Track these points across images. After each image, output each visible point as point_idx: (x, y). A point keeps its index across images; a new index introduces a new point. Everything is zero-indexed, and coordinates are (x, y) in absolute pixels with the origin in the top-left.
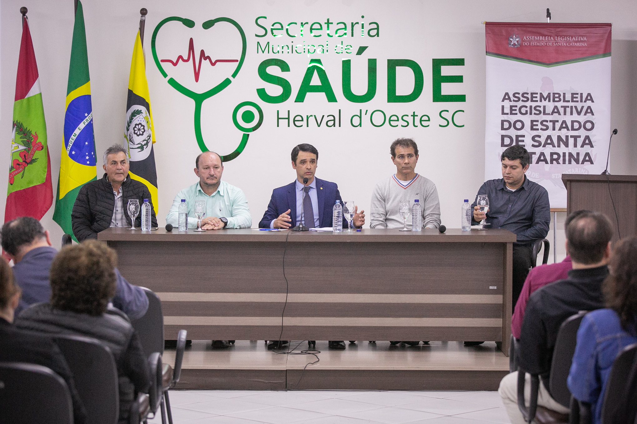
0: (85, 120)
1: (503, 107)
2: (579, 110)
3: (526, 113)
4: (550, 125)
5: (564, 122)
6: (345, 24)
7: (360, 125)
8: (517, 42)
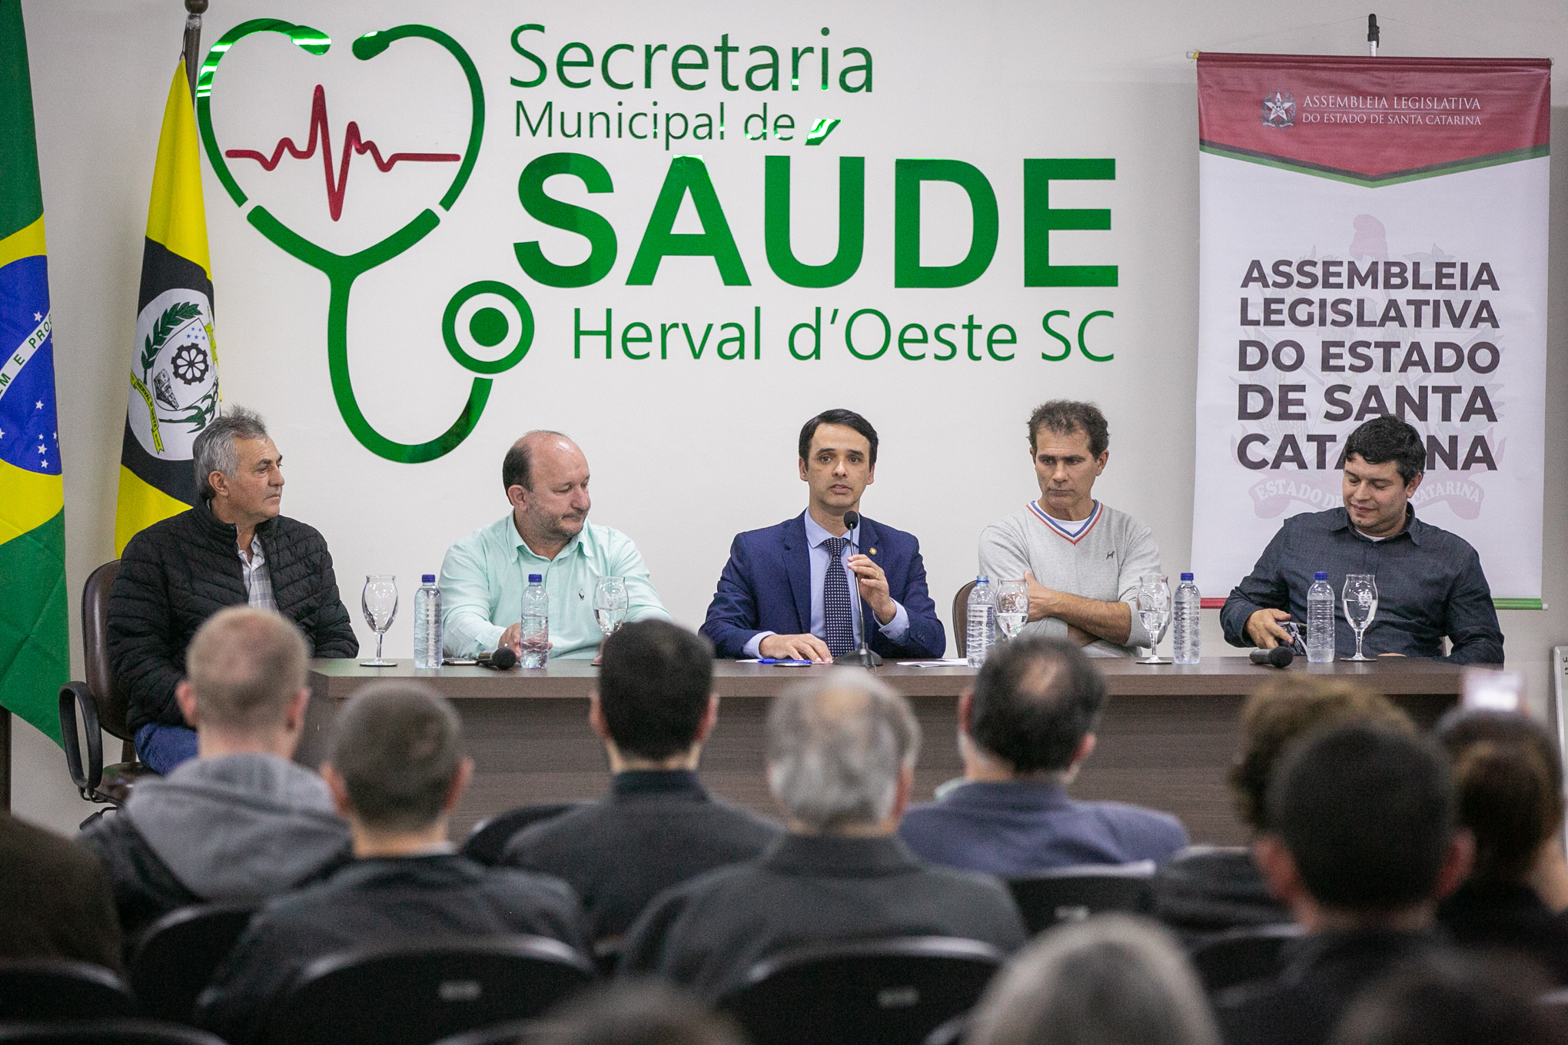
0: (34, 335)
1: (1244, 303)
2: (1457, 313)
3: (1310, 321)
4: (1377, 354)
5: (1416, 347)
6: (774, 53)
7: (817, 353)
8: (1287, 111)
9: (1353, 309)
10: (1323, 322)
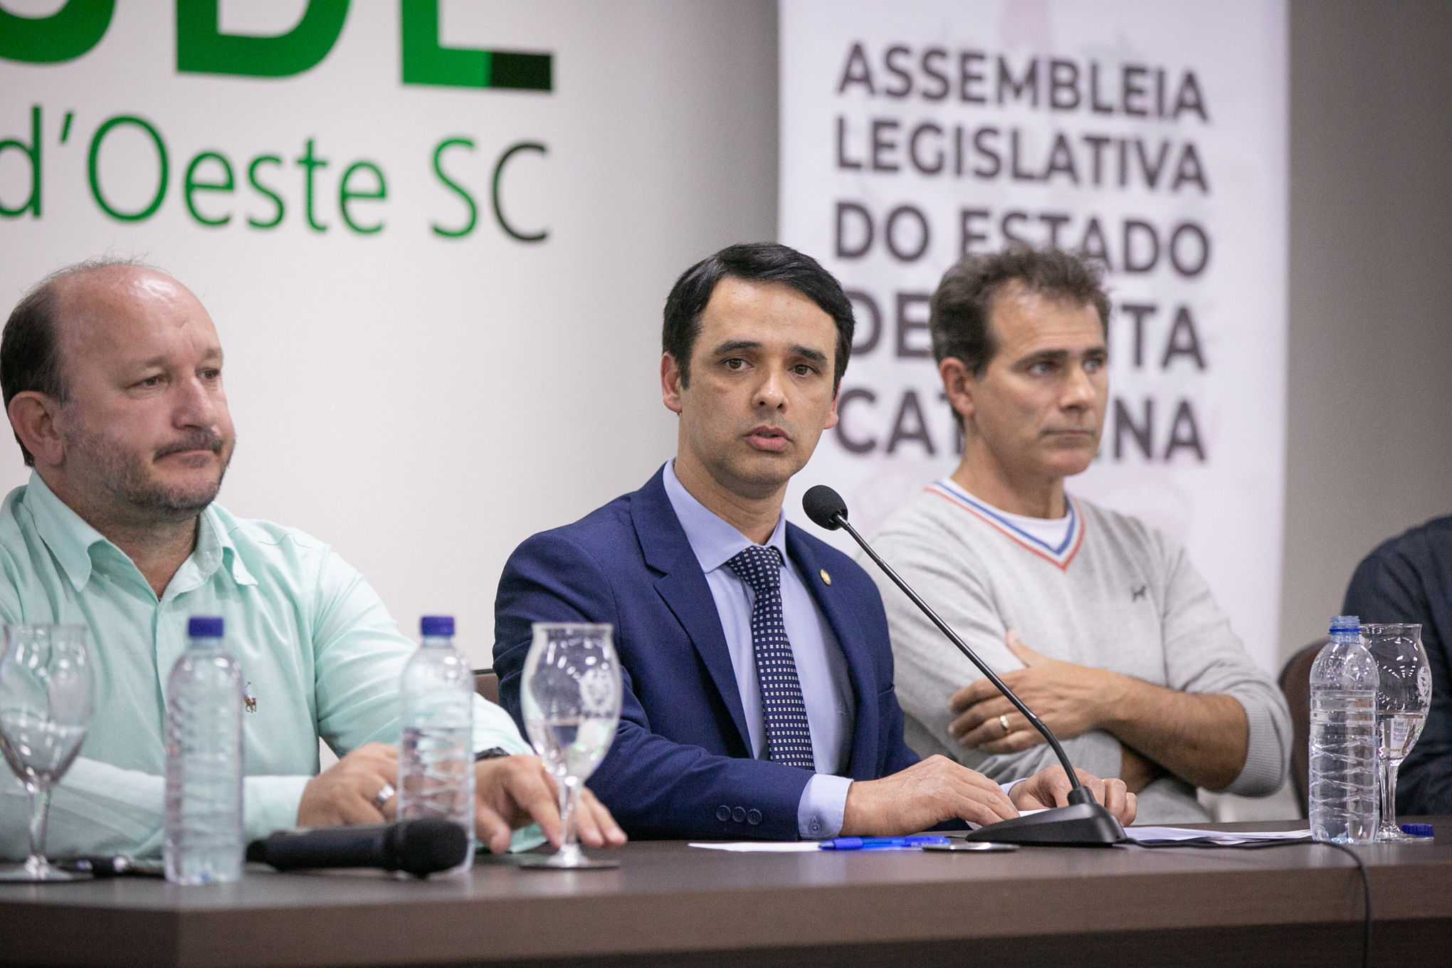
1: (841, 125)
2: (1152, 162)
3: (940, 167)
4: (1038, 238)
5: (1095, 226)
7: (35, 204)
9: (1001, 146)
10: (959, 170)
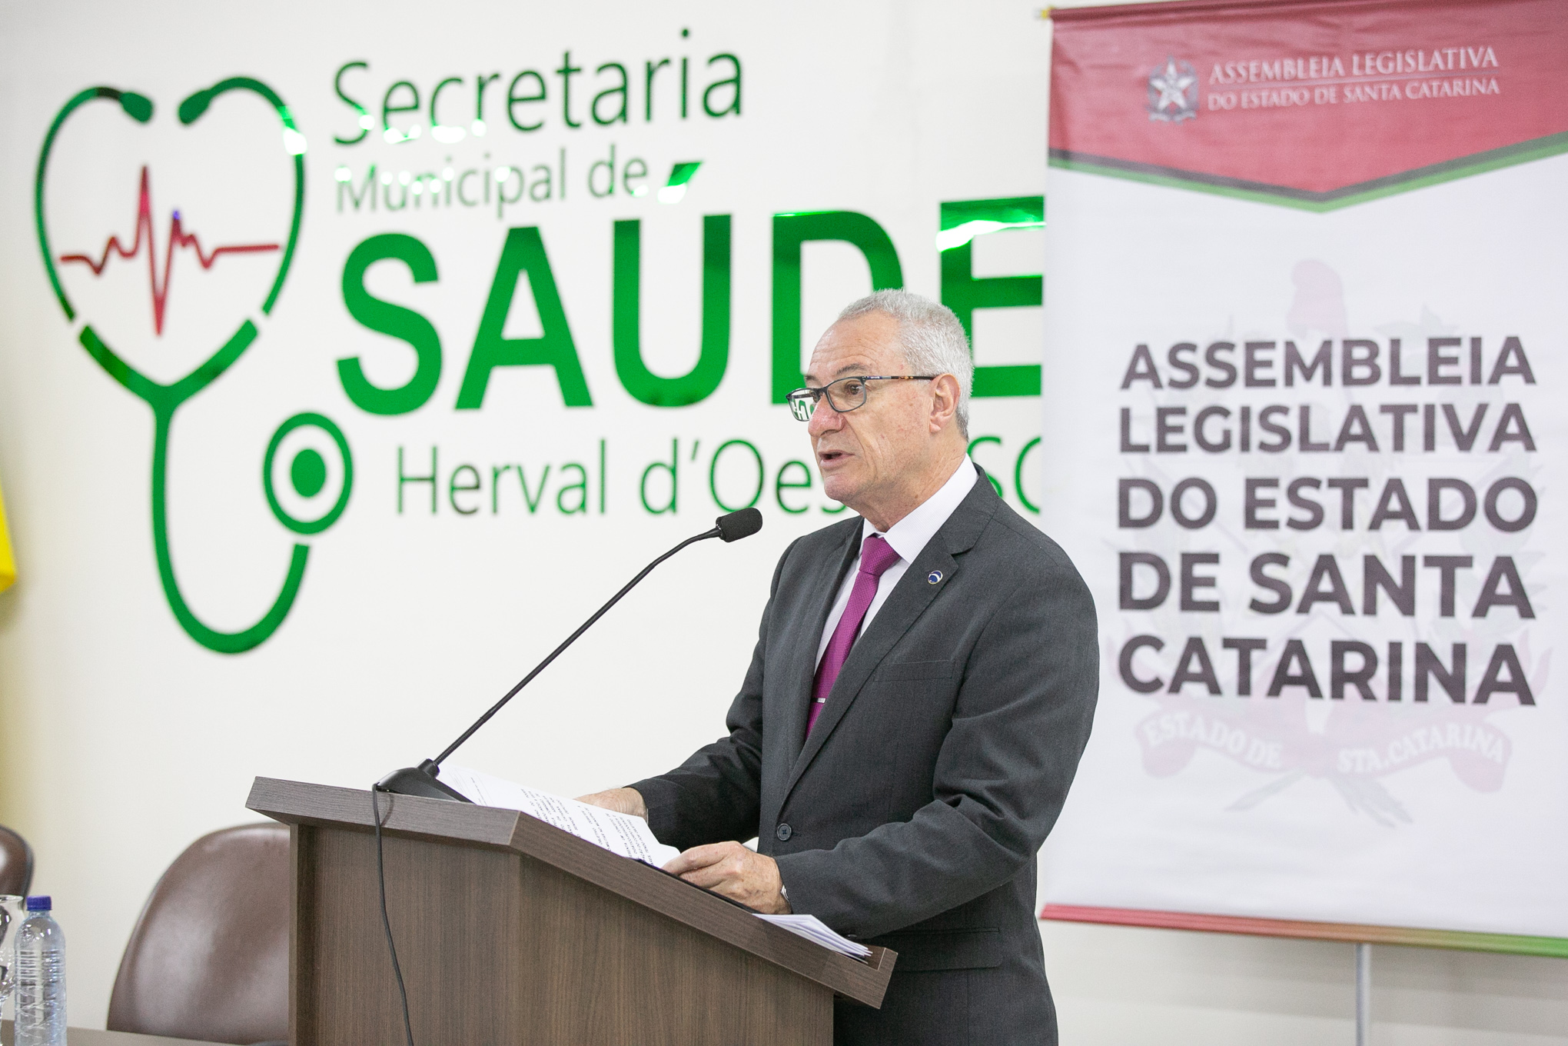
1: (1126, 415)
2: (1465, 425)
3: (1225, 445)
4: (1330, 500)
5: (1395, 486)
6: (623, 73)
7: (673, 505)
8: (1185, 92)
9: (1292, 423)
10: (1245, 446)
